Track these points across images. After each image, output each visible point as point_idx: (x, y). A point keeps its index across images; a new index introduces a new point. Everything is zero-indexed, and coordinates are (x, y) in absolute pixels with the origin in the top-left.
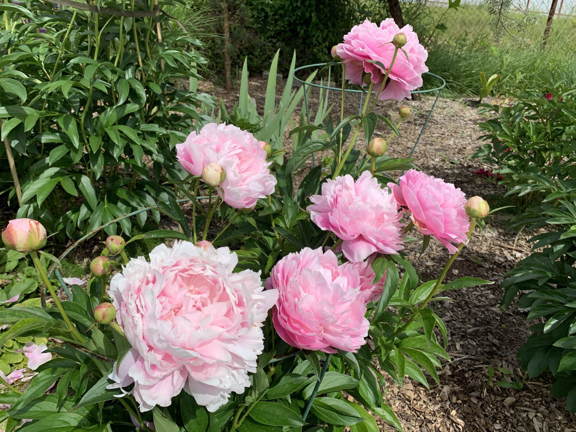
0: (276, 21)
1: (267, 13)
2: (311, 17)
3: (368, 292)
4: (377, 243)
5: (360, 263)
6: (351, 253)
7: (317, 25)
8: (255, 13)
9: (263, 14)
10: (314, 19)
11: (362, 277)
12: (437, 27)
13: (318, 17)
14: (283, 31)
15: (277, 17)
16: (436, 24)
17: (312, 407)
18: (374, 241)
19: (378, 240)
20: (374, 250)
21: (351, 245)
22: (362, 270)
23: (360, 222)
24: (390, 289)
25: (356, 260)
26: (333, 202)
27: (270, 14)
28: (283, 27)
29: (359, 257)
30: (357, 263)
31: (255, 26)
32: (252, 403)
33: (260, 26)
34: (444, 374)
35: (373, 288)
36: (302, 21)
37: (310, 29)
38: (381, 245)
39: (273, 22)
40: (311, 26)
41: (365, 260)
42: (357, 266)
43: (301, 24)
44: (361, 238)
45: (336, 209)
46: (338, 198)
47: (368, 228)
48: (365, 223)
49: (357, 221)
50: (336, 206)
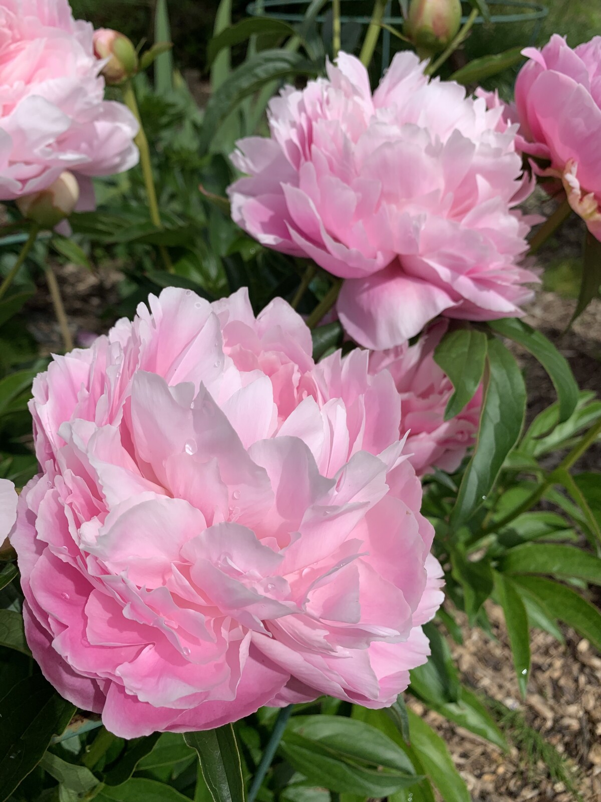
3: (426, 443)
4: (454, 279)
5: (397, 351)
6: (367, 321)
11: (406, 396)
18: (444, 273)
19: (457, 267)
20: (444, 302)
21: (364, 296)
22: (403, 373)
23: (394, 207)
24: (497, 428)
25: (385, 340)
26: (296, 141)
29: (393, 330)
30: (386, 352)
35: (443, 429)
38: (466, 286)
41: (412, 341)
42: (388, 361)
44: (398, 267)
45: (308, 166)
46: (314, 124)
47: (423, 227)
48: (411, 211)
49: (384, 203)
50: (308, 156)
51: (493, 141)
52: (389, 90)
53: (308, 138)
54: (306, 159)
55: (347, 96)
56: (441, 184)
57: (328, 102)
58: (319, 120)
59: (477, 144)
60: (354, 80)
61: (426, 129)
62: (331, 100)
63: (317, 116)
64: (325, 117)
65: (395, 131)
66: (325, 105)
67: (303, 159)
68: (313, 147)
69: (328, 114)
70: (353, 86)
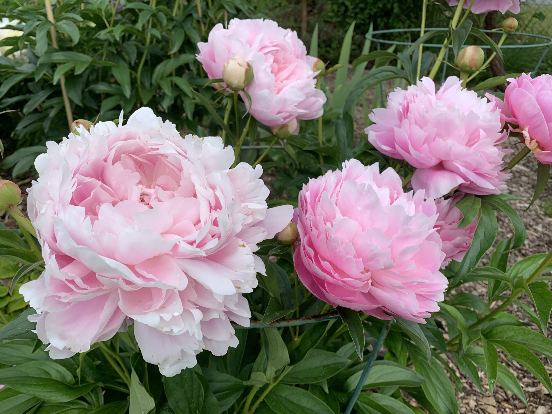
0: (356, 14)
1: (347, 7)
2: (392, 8)
4: (466, 172)
7: (398, 16)
8: (335, 7)
9: (343, 8)
10: (396, 10)
11: (441, 222)
12: (534, 16)
13: (400, 8)
14: (362, 24)
15: (357, 10)
16: (534, 12)
17: (356, 405)
18: (462, 169)
20: (461, 181)
21: (425, 176)
23: (441, 140)
24: (482, 241)
26: (401, 111)
27: (350, 7)
28: (363, 20)
29: (437, 190)
31: (334, 20)
32: (267, 385)
33: (339, 19)
34: (539, 392)
36: (383, 13)
37: (390, 21)
38: (472, 176)
39: (353, 15)
40: (393, 17)
41: (446, 197)
43: (382, 17)
44: (441, 166)
45: (405, 121)
46: (410, 104)
47: (453, 149)
48: (450, 142)
49: (437, 138)
50: (406, 117)
51: (488, 116)
52: (444, 91)
53: (407, 110)
54: (405, 119)
55: (425, 94)
56: (463, 132)
57: (417, 96)
58: (412, 103)
59: (481, 117)
60: (429, 89)
61: (458, 109)
62: (418, 95)
63: (411, 102)
64: (415, 102)
65: (445, 109)
66: (415, 97)
67: (403, 118)
68: (409, 114)
69: (416, 101)
70: (428, 90)
